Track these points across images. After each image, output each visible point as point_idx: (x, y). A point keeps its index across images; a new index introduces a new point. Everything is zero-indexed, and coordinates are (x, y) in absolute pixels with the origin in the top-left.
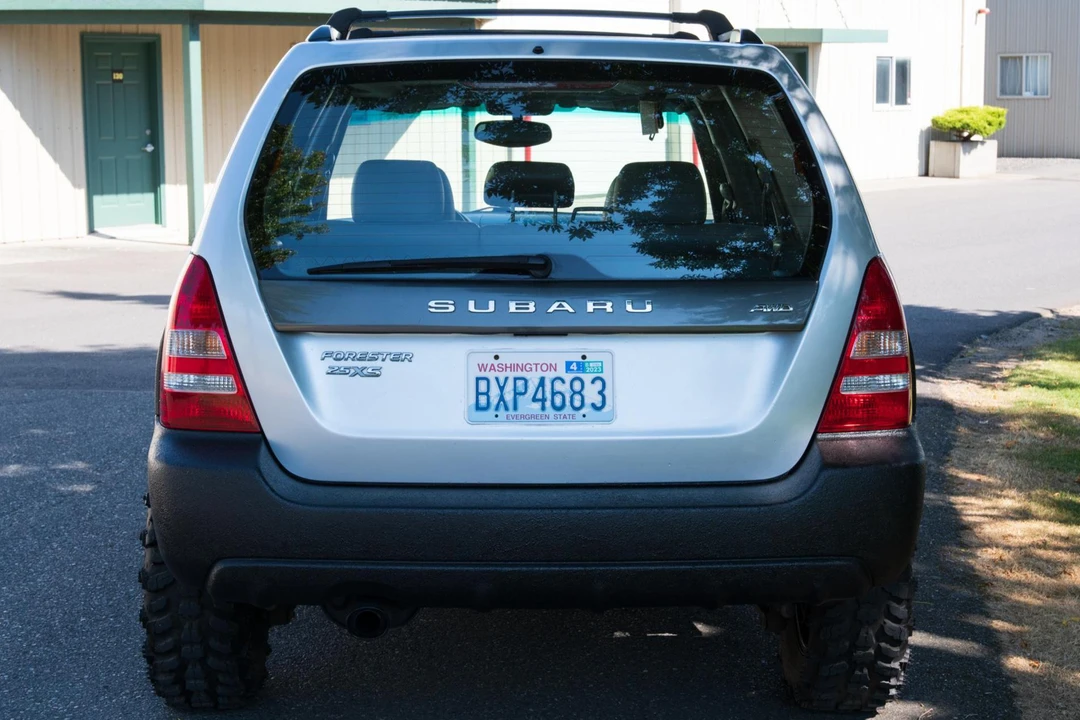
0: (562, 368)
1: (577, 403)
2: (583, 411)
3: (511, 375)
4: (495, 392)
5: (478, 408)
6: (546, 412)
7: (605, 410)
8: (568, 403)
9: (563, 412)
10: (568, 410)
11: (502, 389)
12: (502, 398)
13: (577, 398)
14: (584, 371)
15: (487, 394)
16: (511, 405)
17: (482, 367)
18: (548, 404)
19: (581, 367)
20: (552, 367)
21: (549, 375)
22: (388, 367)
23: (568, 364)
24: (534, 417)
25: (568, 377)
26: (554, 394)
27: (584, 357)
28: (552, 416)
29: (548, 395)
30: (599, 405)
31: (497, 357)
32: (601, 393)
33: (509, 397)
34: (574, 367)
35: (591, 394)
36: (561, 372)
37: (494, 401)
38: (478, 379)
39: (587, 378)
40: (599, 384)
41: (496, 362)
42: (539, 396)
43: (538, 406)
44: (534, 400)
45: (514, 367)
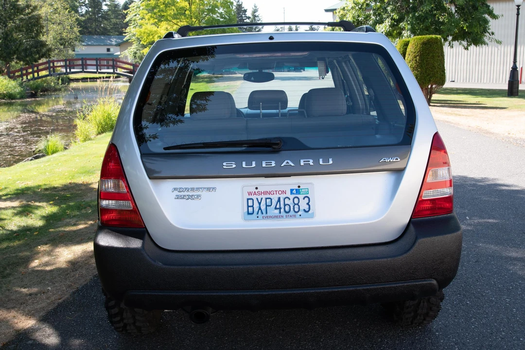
0: (288, 192)
1: (296, 210)
2: (299, 213)
3: (264, 197)
4: (256, 205)
5: (249, 214)
6: (281, 214)
7: (310, 212)
8: (292, 209)
9: (290, 214)
10: (292, 213)
11: (260, 204)
12: (260, 208)
13: (296, 206)
14: (299, 194)
15: (252, 206)
16: (264, 212)
17: (250, 193)
18: (282, 210)
19: (298, 192)
20: (284, 192)
21: (282, 196)
22: (204, 194)
23: (292, 190)
24: (276, 217)
25: (292, 197)
26: (285, 205)
27: (299, 187)
28: (284, 217)
29: (282, 206)
30: (307, 210)
31: (257, 188)
32: (308, 204)
33: (263, 207)
34: (294, 192)
35: (303, 205)
36: (288, 194)
37: (256, 209)
38: (248, 199)
39: (301, 197)
40: (306, 199)
41: (256, 191)
42: (278, 207)
43: (277, 211)
44: (276, 208)
45: (265, 193)
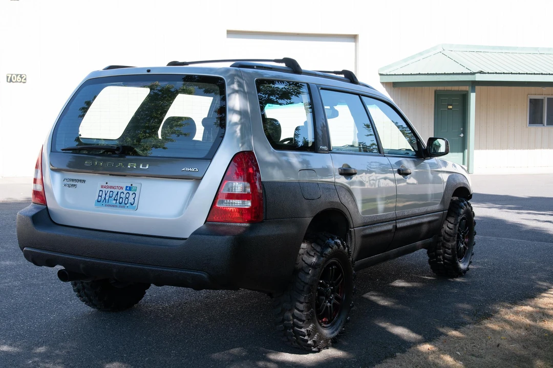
0: (124, 188)
1: (126, 202)
2: (128, 205)
3: (109, 190)
4: (104, 196)
5: (98, 201)
6: (117, 204)
7: (134, 205)
8: (123, 202)
10: (123, 204)
11: (106, 195)
12: (105, 199)
13: (127, 199)
14: (131, 190)
15: (101, 196)
16: (107, 201)
17: (102, 187)
18: (118, 201)
19: (130, 189)
20: (122, 188)
21: (120, 191)
22: (79, 184)
23: (127, 187)
24: (113, 206)
25: (125, 192)
26: (120, 198)
27: (132, 185)
28: (118, 207)
29: (119, 198)
30: (132, 203)
31: (107, 183)
32: (134, 199)
33: (107, 198)
34: (128, 188)
35: (131, 200)
36: (124, 190)
37: (103, 199)
38: (100, 191)
39: (131, 193)
40: (134, 195)
41: (106, 185)
42: (116, 199)
43: (115, 202)
44: (114, 200)
45: (111, 187)
